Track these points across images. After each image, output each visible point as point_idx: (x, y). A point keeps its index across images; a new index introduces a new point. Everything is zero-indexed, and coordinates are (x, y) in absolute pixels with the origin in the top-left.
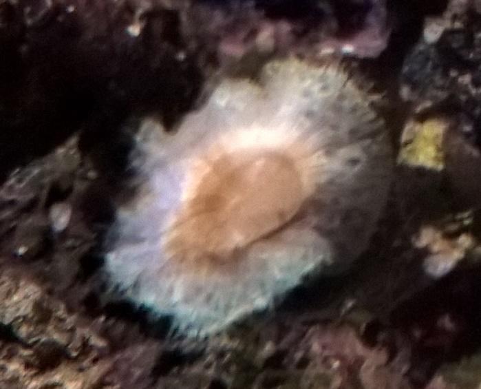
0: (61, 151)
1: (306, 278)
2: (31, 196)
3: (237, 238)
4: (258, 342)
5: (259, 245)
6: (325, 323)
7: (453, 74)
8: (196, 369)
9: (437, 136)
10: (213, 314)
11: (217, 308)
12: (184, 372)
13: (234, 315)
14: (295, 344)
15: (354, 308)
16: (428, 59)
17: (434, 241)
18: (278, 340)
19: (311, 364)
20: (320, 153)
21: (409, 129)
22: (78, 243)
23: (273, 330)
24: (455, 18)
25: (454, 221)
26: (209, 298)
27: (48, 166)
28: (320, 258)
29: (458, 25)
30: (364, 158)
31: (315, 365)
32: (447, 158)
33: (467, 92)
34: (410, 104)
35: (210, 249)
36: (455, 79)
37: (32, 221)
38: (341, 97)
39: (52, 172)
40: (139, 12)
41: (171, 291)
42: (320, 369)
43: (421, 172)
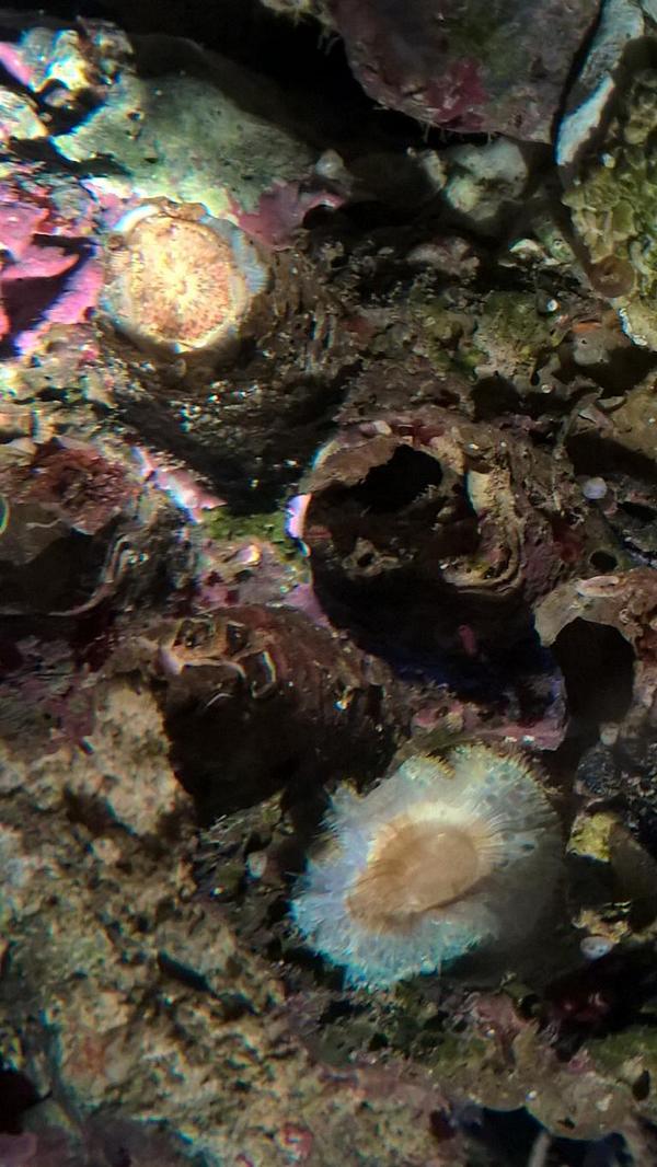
0: (265, 805)
1: (472, 948)
2: (232, 842)
3: (413, 903)
4: (421, 1002)
5: (434, 911)
6: (485, 990)
7: (625, 776)
8: (362, 1021)
9: (604, 831)
10: (383, 970)
11: (387, 965)
12: (349, 1021)
13: (402, 974)
14: (455, 1007)
15: (513, 980)
16: (602, 761)
17: (593, 925)
18: (440, 1003)
19: (468, 1028)
20: (499, 835)
21: (580, 820)
22: (269, 890)
23: (437, 992)
24: (631, 728)
25: (613, 908)
26: (381, 955)
27: (252, 817)
28: (488, 931)
29: (633, 735)
30: (537, 846)
31: (471, 1031)
32: (612, 852)
33: (635, 794)
34: (582, 798)
35: (388, 910)
36: (626, 780)
37: (229, 865)
38: (520, 787)
39: (255, 823)
40: (349, 688)
41: (347, 941)
42: (476, 1034)
43: (587, 860)
